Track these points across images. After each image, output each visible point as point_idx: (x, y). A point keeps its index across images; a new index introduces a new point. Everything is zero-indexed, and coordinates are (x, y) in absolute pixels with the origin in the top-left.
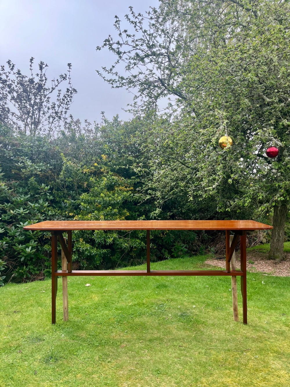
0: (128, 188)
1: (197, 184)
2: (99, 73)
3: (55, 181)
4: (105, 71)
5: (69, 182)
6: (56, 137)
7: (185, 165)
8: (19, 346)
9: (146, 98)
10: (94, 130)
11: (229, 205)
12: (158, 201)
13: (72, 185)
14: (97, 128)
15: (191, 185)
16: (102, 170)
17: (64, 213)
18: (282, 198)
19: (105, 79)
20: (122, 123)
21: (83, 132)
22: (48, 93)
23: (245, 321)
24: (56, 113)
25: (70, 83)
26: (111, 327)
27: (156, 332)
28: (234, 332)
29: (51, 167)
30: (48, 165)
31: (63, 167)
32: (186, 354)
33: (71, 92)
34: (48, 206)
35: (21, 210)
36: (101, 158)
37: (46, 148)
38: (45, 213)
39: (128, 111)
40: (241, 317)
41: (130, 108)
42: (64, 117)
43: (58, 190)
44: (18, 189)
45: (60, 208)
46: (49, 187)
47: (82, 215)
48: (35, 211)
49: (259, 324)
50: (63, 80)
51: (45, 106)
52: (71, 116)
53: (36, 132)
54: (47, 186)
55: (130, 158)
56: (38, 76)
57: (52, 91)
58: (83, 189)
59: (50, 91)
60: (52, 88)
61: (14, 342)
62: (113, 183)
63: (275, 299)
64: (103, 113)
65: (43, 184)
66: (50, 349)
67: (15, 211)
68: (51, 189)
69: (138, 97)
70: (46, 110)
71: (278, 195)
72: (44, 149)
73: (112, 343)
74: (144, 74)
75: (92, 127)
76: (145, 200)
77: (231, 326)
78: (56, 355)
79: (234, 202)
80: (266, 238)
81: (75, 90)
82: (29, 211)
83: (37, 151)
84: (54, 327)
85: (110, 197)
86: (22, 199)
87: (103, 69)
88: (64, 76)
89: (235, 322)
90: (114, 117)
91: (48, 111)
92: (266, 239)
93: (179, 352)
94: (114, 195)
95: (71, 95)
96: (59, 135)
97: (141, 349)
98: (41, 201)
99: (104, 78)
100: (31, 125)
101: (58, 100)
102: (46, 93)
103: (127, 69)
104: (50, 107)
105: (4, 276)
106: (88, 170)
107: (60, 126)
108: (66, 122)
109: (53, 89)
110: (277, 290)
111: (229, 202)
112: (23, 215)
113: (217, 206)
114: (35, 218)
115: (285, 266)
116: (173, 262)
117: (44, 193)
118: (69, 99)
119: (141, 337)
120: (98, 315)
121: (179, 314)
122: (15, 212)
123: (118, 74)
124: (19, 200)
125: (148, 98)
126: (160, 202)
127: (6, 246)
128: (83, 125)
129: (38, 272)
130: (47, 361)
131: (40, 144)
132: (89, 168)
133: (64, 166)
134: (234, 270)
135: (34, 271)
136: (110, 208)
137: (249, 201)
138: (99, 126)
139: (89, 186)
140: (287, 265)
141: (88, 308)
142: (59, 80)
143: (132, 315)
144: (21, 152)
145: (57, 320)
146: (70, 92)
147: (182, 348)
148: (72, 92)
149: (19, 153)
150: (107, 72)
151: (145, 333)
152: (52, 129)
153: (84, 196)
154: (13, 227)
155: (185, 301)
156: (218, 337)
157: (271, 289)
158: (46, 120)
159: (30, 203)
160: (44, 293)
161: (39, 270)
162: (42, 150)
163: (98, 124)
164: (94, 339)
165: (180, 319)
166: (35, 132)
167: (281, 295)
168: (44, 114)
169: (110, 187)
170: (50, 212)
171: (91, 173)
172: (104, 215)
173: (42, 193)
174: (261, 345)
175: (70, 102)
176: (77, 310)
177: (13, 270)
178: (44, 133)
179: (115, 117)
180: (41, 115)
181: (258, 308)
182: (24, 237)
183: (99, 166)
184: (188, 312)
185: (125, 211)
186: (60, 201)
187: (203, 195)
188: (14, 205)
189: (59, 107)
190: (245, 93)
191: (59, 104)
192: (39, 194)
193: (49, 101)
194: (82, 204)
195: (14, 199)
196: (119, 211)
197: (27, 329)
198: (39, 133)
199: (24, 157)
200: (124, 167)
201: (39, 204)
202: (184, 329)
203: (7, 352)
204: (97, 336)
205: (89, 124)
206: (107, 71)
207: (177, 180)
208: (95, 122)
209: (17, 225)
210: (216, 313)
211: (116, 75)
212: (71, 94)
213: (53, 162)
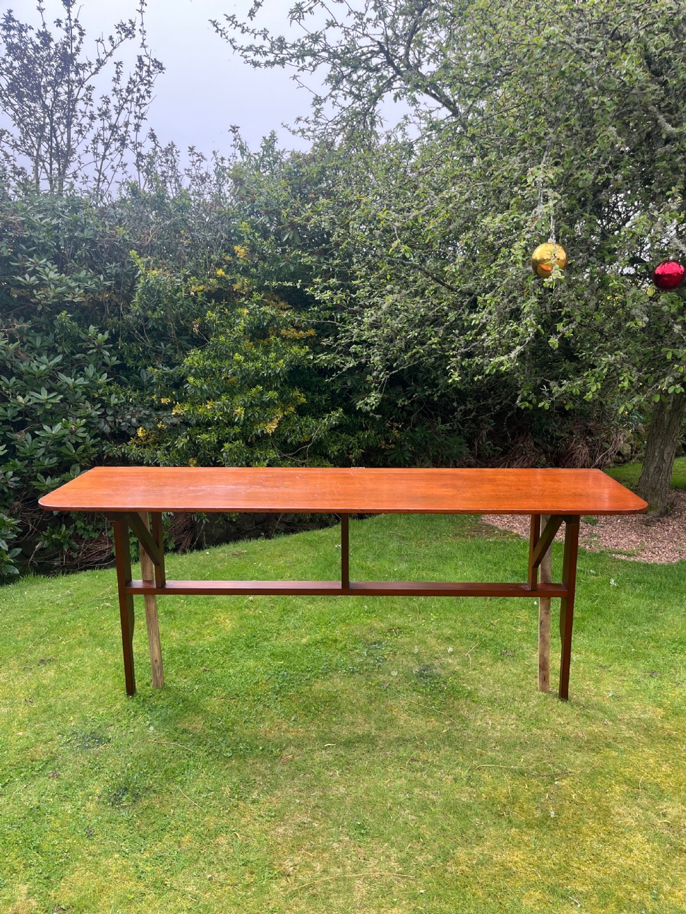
0: (301, 332)
1: (471, 335)
2: (220, 27)
3: (120, 316)
4: (234, 25)
5: (156, 321)
6: (116, 197)
7: (443, 285)
8: (54, 759)
9: (345, 99)
10: (214, 177)
11: (547, 394)
12: (375, 374)
13: (165, 327)
14: (221, 172)
15: (457, 339)
16: (236, 287)
17: (148, 398)
18: (678, 386)
19: (235, 44)
20: (286, 156)
21: (186, 182)
22: (87, 74)
23: (564, 694)
24: (114, 128)
25: (143, 45)
26: (260, 707)
27: (360, 718)
28: (536, 720)
29: (108, 283)
30: (102, 277)
31: (139, 286)
32: (425, 780)
33: (148, 71)
34: (109, 384)
35: (44, 395)
36: (234, 254)
37: (92, 232)
38: (102, 401)
39: (300, 134)
40: (555, 679)
41: (304, 126)
42: (134, 140)
43: (130, 339)
44: (30, 339)
45: (139, 386)
46: (106, 336)
47: (193, 404)
48: (76, 397)
49: (595, 699)
50: (126, 36)
51: (82, 112)
52: (153, 136)
53: (64, 183)
54: (102, 331)
55: (306, 260)
56: (60, 26)
57: (97, 69)
58: (192, 336)
59: (93, 71)
60: (98, 60)
61: (41, 747)
62: (265, 324)
63: (638, 629)
64: (234, 129)
65: (92, 328)
66: (124, 766)
67: (28, 397)
68: (113, 338)
69: (325, 99)
70: (86, 121)
71: (669, 379)
72: (88, 234)
73: (263, 749)
74: (341, 26)
75: (208, 167)
76: (344, 370)
77: (531, 704)
78: (136, 783)
79: (561, 386)
80: (632, 442)
81: (159, 66)
82: (62, 396)
83: (71, 238)
84: (132, 704)
85: (257, 359)
86: (43, 367)
87: (229, 19)
88: (129, 25)
89: (541, 693)
90: (264, 138)
91: (90, 126)
92: (632, 445)
93: (409, 774)
94: (267, 353)
95: (147, 78)
96: (124, 192)
97: (326, 766)
98: (90, 371)
99: (232, 41)
100: (51, 164)
101: (114, 90)
102: (84, 74)
103: (293, 18)
104: (96, 112)
105: (17, 549)
106: (201, 288)
107: (125, 165)
108: (139, 155)
109: (101, 63)
110: (643, 604)
111: (548, 387)
112: (49, 407)
113: (519, 392)
114: (78, 414)
115: (668, 531)
116: (409, 518)
117: (95, 351)
118: (143, 88)
119: (326, 734)
120: (231, 671)
121: (416, 670)
122: (30, 400)
123: (269, 36)
124: (35, 369)
125: (350, 100)
126: (381, 376)
127: (15, 482)
128: (184, 161)
129: (96, 535)
130: (115, 801)
131: (76, 221)
132: (204, 283)
133: (139, 282)
134: (546, 583)
135: (86, 533)
136: (257, 389)
137: (597, 389)
138: (226, 164)
139: (206, 330)
140: (673, 529)
141: (207, 651)
142: (116, 37)
143: (309, 671)
144: (30, 243)
145: (138, 685)
146: (145, 68)
147: (418, 765)
148: (152, 68)
149: (24, 248)
150: (240, 29)
151: (336, 723)
152: (103, 175)
153: (194, 358)
154: (29, 437)
155: (430, 632)
156: (499, 734)
157: (629, 601)
158: (87, 152)
159: (62, 376)
160: (108, 607)
161: (99, 530)
162: (81, 235)
163: (223, 159)
164: (220, 739)
165: (416, 684)
166: (61, 185)
167: (652, 619)
168: (80, 132)
169: (258, 333)
170: (114, 396)
171: (209, 295)
172: (244, 406)
173: (91, 351)
174: (596, 759)
175: (147, 98)
176: (183, 657)
177: (37, 534)
178: (84, 188)
179: (268, 138)
180: (74, 136)
181: (597, 654)
182: (55, 459)
183: (228, 277)
184: (436, 663)
185: (297, 393)
186: (137, 367)
187: (485, 368)
188: (25, 382)
189: (119, 114)
190: (609, 110)
191: (118, 105)
192: (84, 351)
193: (90, 100)
194: (191, 379)
195: (23, 367)
196: (281, 394)
197: (70, 709)
198: (72, 185)
199: (37, 260)
200: (290, 284)
201: (85, 377)
202: (424, 711)
203: (25, 776)
204: (228, 730)
205: (201, 157)
206: (240, 25)
207: (421, 324)
208: (214, 152)
209: (37, 432)
210: (500, 668)
211: (265, 37)
212: (149, 76)
213: (112, 268)
